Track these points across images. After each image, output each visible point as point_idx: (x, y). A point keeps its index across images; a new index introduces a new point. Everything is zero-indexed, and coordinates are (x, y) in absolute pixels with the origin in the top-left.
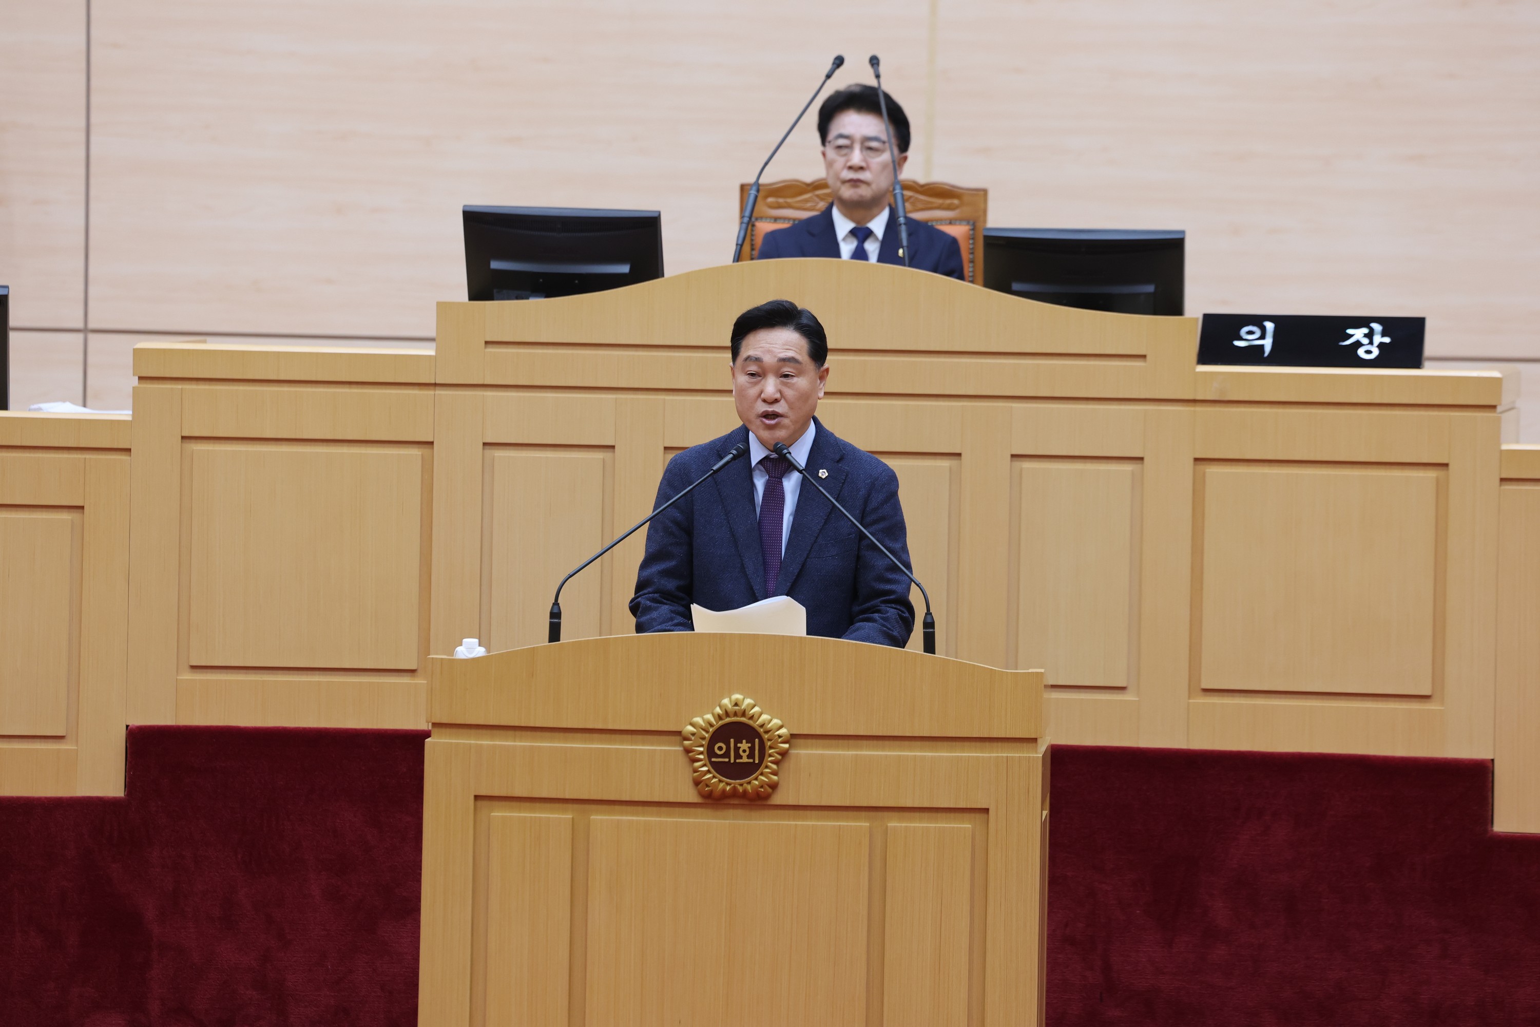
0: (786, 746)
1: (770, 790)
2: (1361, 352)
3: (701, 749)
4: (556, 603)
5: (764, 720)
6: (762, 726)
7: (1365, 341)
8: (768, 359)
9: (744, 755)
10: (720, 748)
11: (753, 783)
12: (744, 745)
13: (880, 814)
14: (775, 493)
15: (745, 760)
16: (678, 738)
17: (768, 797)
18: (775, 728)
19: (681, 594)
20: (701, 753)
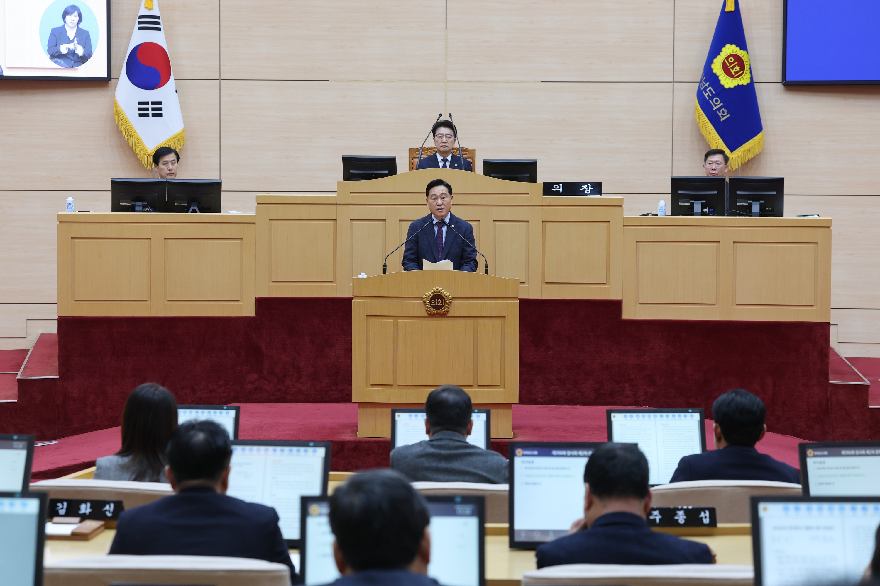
0: (451, 300)
1: (447, 312)
2: (586, 192)
3: (428, 302)
4: (385, 263)
5: (445, 294)
6: (444, 295)
7: (587, 189)
8: (438, 194)
9: (440, 303)
10: (433, 301)
11: (442, 311)
12: (440, 300)
13: (476, 318)
14: (440, 232)
15: (440, 304)
16: (421, 299)
17: (446, 314)
18: (448, 295)
19: (415, 259)
20: (428, 303)
